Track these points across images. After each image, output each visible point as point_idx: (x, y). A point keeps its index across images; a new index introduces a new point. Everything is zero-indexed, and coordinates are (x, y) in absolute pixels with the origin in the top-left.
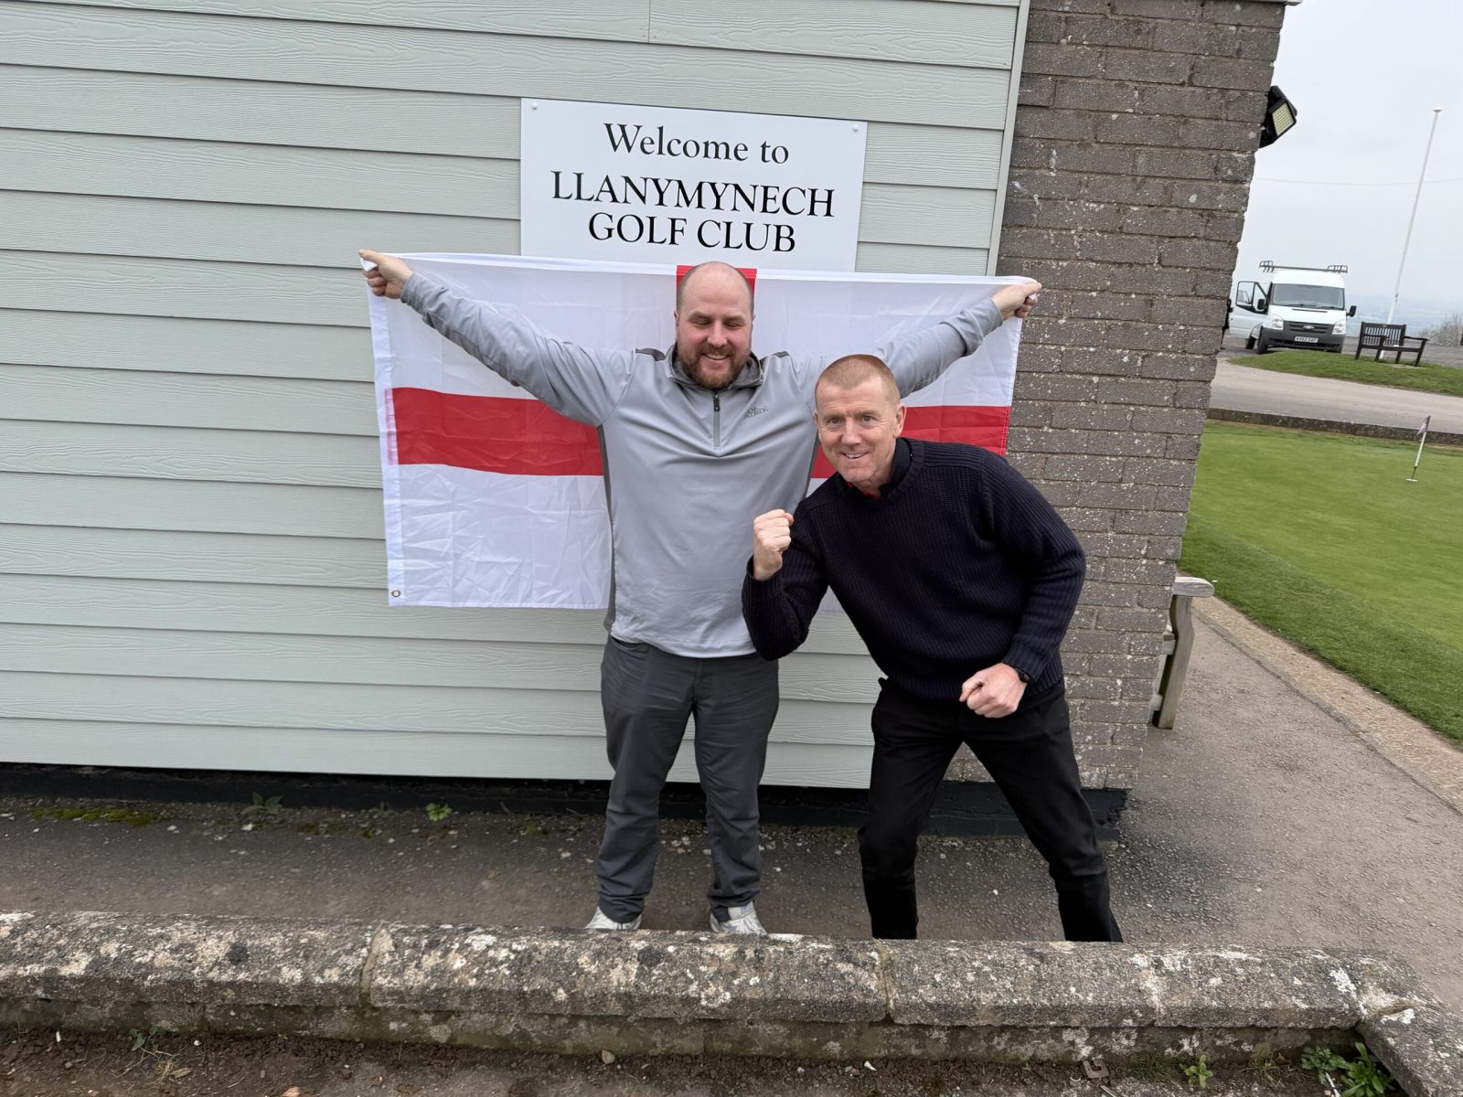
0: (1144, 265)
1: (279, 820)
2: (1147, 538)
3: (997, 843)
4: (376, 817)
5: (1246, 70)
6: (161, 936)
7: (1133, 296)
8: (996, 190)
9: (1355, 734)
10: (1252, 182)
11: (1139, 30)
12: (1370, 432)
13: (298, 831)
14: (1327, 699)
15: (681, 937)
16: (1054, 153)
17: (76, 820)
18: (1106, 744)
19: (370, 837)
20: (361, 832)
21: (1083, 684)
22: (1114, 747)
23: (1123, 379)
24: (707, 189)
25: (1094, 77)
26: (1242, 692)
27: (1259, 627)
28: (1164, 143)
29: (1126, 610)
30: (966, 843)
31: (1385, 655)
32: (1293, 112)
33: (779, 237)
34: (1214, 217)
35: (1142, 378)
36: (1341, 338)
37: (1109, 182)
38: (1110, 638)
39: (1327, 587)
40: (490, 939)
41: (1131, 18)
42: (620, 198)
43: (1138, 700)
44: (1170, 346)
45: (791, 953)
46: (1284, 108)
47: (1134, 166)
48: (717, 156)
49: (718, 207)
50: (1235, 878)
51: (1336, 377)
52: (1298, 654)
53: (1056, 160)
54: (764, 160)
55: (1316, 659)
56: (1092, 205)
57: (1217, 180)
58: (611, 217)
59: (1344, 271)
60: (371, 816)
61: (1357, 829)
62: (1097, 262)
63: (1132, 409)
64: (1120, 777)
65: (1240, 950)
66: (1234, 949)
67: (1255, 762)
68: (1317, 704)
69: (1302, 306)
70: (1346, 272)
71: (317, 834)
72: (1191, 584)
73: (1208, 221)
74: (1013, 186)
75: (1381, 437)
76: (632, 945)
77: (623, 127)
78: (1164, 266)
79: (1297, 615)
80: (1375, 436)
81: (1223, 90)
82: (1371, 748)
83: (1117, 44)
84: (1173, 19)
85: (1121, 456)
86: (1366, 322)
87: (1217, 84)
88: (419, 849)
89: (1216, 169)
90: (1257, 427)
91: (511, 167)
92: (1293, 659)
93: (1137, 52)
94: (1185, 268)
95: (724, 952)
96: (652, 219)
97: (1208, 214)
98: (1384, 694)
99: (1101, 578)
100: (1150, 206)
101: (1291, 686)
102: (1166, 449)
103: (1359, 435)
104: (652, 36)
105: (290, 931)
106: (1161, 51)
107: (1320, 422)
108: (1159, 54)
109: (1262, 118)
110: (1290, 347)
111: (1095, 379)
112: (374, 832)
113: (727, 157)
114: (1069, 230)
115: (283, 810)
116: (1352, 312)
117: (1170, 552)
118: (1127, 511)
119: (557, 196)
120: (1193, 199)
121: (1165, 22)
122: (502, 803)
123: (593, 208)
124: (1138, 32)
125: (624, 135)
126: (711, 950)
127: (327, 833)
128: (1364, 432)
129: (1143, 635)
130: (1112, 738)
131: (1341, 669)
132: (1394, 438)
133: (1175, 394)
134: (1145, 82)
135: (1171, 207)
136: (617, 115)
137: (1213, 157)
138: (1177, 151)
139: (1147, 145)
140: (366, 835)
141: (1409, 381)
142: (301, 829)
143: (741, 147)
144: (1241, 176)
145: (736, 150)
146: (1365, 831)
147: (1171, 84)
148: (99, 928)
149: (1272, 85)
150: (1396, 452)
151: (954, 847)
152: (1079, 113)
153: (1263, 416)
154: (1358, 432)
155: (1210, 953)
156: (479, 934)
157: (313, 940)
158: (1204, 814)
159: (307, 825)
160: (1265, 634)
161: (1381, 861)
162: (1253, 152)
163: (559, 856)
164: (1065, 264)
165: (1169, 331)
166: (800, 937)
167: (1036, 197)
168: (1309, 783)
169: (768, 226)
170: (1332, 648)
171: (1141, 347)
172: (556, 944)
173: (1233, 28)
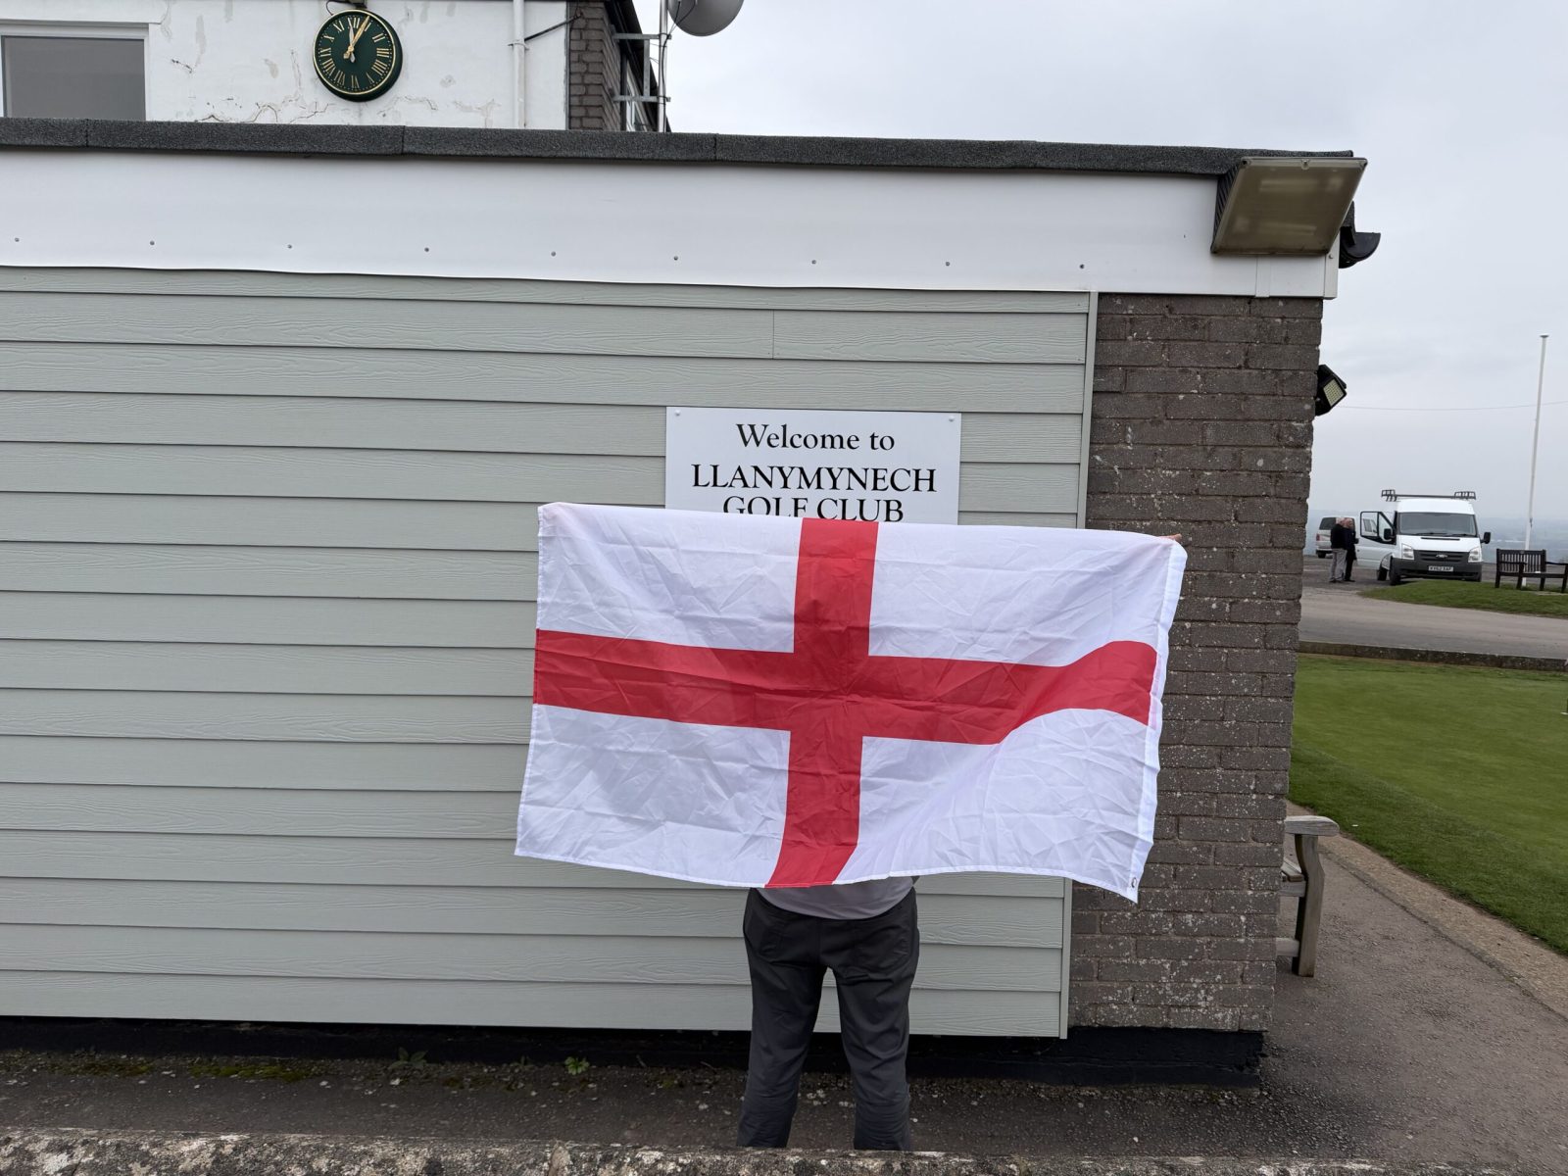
0: (1222, 522)
1: (424, 1074)
2: (1254, 773)
3: (1135, 1091)
4: (517, 1071)
5: (1295, 353)
6: (365, 1153)
7: (1215, 549)
8: (1079, 464)
9: (1509, 979)
10: (1313, 446)
11: (1195, 325)
12: (1516, 665)
13: (444, 1085)
14: (1481, 945)
15: (831, 1154)
16: (1130, 429)
17: (233, 1076)
18: (1235, 983)
19: (513, 1090)
20: (504, 1086)
21: (1207, 921)
22: (1245, 986)
23: (1214, 624)
24: (825, 474)
25: (1160, 365)
26: (1387, 938)
27: (1405, 872)
28: (1228, 417)
29: (1243, 845)
30: (1103, 1093)
31: (1543, 898)
32: (1342, 386)
33: (888, 510)
34: (1281, 477)
35: (1232, 622)
36: (1478, 566)
37: (1181, 452)
38: (1229, 874)
39: (1477, 829)
40: (658, 1155)
41: (1188, 316)
42: (750, 483)
43: (1264, 936)
44: (1254, 593)
45: (935, 1165)
46: (1333, 383)
47: (1204, 438)
48: (832, 446)
49: (834, 487)
50: (1385, 1126)
51: (1476, 607)
52: (1449, 900)
53: (1132, 436)
54: (873, 447)
55: (1469, 904)
56: (1168, 472)
57: (1281, 446)
58: (742, 499)
59: (1471, 497)
60: (512, 1071)
61: (1514, 1076)
62: (1178, 521)
63: (1226, 651)
64: (1254, 1017)
65: (1365, 1163)
66: (1359, 1162)
67: (1403, 1009)
68: (1468, 950)
69: (1432, 534)
70: (1474, 498)
71: (462, 1088)
72: (1314, 823)
73: (1277, 481)
74: (1094, 458)
75: (1531, 669)
76: (787, 1159)
77: (752, 427)
78: (1240, 522)
79: (1446, 859)
80: (1524, 668)
81: (1275, 371)
82: (1527, 993)
83: (1177, 337)
84: (1224, 316)
85: (1220, 695)
86: (1502, 549)
87: (1270, 366)
88: (560, 1101)
89: (1278, 437)
90: (1394, 662)
91: (657, 463)
92: (1443, 904)
93: (1196, 343)
94: (1260, 523)
95: (873, 1164)
96: (778, 500)
97: (1276, 475)
98: (1543, 940)
99: (1214, 814)
100: (1222, 471)
101: (1439, 932)
102: (1263, 687)
103: (1505, 668)
104: (777, 350)
105: (478, 1148)
106: (1217, 341)
107: (1462, 656)
108: (1215, 345)
109: (1314, 392)
110: (1425, 577)
111: (1188, 625)
112: (517, 1085)
113: (841, 446)
114: (1150, 494)
115: (427, 1065)
116: (1487, 538)
117: (1278, 786)
118: (1232, 748)
119: (696, 484)
120: (1260, 463)
121: (1218, 318)
122: (638, 1057)
123: (727, 492)
124: (1195, 327)
125: (754, 433)
126: (861, 1163)
127: (471, 1086)
128: (1510, 664)
129: (1261, 870)
130: (1242, 977)
131: (1496, 914)
132: (1545, 670)
133: (1265, 636)
134: (1206, 368)
135: (1242, 470)
136: (747, 417)
137: (1275, 426)
138: (1241, 423)
139: (1213, 419)
140: (509, 1088)
141: (1557, 609)
142: (447, 1083)
143: (853, 438)
144: (1303, 442)
145: (849, 441)
146: (1523, 1077)
147: (1229, 368)
148: (310, 1146)
149: (1320, 364)
150: (1547, 684)
151: (1092, 1096)
152: (1149, 396)
153: (1398, 650)
154: (1504, 665)
155: (1335, 1164)
156: (645, 1150)
157: (499, 1155)
158: (1350, 1061)
159: (452, 1079)
160: (1411, 879)
161: (1540, 1108)
162: (1310, 421)
163: (697, 1108)
164: (1148, 524)
165: (1252, 579)
166: (943, 1153)
167: (1116, 468)
168: (1460, 1029)
169: (878, 501)
170: (1485, 893)
171: (1227, 595)
172: (718, 1158)
173: (1279, 320)
